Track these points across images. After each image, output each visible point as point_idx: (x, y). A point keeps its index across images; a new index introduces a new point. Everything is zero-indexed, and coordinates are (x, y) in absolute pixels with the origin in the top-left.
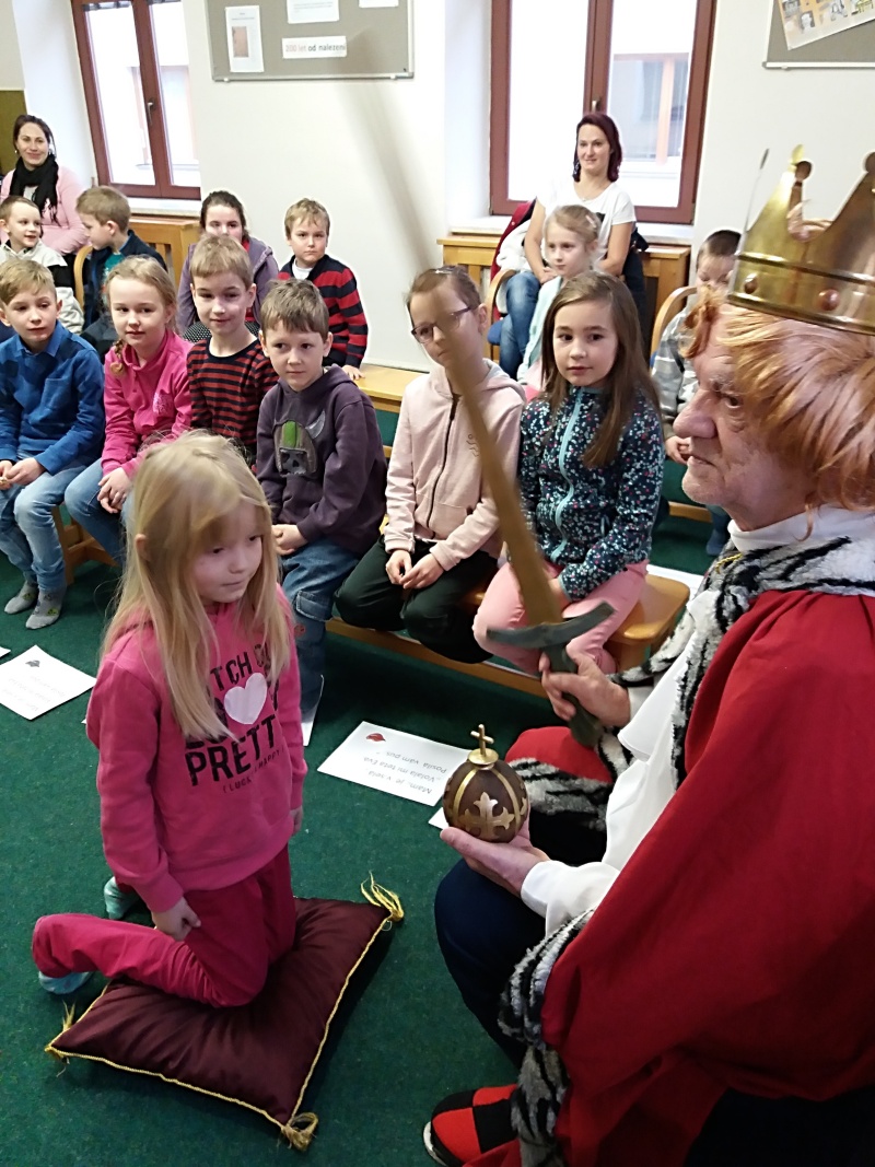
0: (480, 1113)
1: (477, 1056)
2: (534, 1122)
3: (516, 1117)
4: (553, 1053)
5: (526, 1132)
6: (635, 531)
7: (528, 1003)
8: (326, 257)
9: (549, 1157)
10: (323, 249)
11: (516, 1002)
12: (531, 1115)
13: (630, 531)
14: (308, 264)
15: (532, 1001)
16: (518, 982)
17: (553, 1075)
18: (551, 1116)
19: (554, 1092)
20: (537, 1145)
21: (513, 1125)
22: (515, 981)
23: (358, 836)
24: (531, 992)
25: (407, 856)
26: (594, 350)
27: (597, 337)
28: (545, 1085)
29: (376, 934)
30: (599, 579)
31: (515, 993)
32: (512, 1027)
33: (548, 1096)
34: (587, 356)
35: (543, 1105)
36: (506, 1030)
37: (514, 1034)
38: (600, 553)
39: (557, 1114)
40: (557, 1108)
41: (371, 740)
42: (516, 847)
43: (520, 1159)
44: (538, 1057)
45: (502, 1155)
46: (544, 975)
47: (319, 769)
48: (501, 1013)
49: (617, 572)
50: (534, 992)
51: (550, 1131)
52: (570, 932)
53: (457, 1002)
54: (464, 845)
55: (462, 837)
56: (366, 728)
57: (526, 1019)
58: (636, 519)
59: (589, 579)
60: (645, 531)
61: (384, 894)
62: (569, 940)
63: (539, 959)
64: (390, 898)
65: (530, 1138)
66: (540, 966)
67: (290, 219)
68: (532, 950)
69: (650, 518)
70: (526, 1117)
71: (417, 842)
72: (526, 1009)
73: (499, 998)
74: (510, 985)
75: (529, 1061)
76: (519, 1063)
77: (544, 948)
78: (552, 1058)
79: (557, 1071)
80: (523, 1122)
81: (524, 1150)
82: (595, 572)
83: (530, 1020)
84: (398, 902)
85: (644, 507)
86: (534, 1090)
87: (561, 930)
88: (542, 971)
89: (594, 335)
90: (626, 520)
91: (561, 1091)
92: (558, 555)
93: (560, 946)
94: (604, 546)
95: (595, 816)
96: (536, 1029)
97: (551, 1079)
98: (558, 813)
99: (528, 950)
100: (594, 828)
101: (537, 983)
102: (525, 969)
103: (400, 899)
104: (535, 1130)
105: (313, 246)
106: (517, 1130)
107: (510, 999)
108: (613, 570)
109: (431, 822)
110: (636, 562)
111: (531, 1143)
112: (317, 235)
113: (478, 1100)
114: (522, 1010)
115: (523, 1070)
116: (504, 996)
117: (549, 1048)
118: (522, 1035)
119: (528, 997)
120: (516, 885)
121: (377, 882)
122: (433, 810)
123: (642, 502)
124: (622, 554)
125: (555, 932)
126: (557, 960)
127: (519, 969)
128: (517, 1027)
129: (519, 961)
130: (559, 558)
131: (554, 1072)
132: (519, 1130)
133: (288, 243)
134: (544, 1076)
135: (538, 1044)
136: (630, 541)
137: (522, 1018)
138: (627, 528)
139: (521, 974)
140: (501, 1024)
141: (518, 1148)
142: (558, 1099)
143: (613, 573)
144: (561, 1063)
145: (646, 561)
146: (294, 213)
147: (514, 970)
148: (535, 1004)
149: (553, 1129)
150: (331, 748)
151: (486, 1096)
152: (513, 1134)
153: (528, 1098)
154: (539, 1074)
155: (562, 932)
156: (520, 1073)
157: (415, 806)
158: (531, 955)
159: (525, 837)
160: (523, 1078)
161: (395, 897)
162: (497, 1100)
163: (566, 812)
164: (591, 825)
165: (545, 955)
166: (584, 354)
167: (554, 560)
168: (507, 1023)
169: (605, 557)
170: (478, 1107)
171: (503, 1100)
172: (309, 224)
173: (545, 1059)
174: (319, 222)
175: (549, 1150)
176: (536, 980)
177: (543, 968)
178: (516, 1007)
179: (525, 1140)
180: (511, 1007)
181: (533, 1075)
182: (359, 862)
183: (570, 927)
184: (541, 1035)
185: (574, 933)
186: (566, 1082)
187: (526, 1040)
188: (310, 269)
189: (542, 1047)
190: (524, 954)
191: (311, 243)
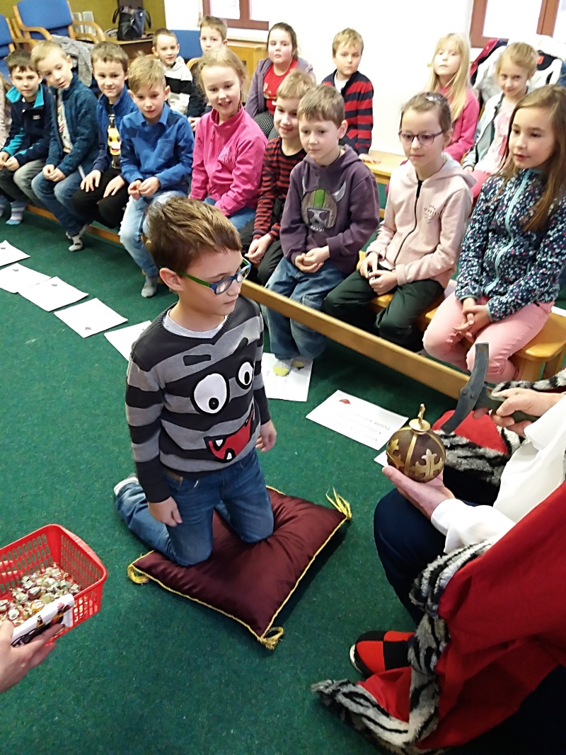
0: (388, 646)
1: (390, 611)
2: (422, 660)
3: (411, 654)
4: (443, 620)
5: (416, 665)
6: (546, 274)
7: (433, 592)
8: (358, 72)
9: (430, 682)
10: (357, 66)
11: (425, 586)
12: (421, 655)
13: (543, 274)
14: (346, 76)
15: (436, 590)
16: (429, 576)
17: (439, 633)
18: (434, 658)
19: (438, 643)
20: (422, 674)
21: (409, 658)
22: (427, 574)
23: (327, 461)
24: (436, 585)
25: (358, 478)
26: (533, 144)
27: (535, 136)
28: (433, 639)
29: (336, 530)
30: (514, 306)
31: (425, 582)
32: (419, 601)
33: (434, 646)
34: (526, 148)
35: (430, 651)
36: (414, 601)
37: (418, 606)
38: (519, 288)
39: (438, 658)
40: (439, 654)
41: (342, 403)
42: (432, 486)
43: (410, 680)
44: (431, 621)
45: (400, 674)
46: (448, 577)
47: (307, 417)
48: (412, 591)
49: (529, 303)
50: (439, 586)
51: (432, 668)
52: (471, 555)
53: (381, 574)
54: (397, 480)
55: (398, 475)
56: (339, 395)
57: (429, 600)
58: (549, 266)
59: (508, 305)
60: (554, 276)
61: (342, 502)
62: (470, 560)
63: (445, 565)
64: (344, 505)
65: (419, 669)
66: (446, 570)
67: (337, 43)
68: (441, 557)
69: (560, 268)
70: (417, 655)
71: (365, 471)
72: (430, 594)
73: (413, 582)
74: (422, 576)
75: (425, 621)
76: (417, 621)
77: (450, 559)
78: (440, 624)
79: (442, 632)
80: (415, 658)
81: (414, 674)
82: (513, 301)
83: (432, 601)
84: (349, 509)
85: (557, 258)
86: (425, 640)
87: (465, 550)
88: (447, 575)
89: (534, 133)
90: (541, 265)
91: (443, 645)
92: (490, 289)
93: (463, 562)
94: (522, 283)
95: (492, 474)
96: (435, 607)
97: (437, 635)
98: (466, 470)
99: (439, 557)
100: (490, 482)
101: (441, 581)
102: (435, 569)
103: (351, 507)
104: (423, 664)
105: (351, 63)
106: (410, 662)
107: (421, 585)
108: (527, 301)
109: (376, 460)
110: (545, 302)
111: (419, 672)
112: (354, 55)
113: (386, 638)
114: (428, 593)
115: (419, 627)
116: (416, 581)
117: (440, 618)
118: (424, 607)
119: (434, 587)
120: (428, 512)
121: (337, 493)
122: (378, 452)
123: (556, 254)
124: (535, 290)
125: (461, 550)
126: (459, 570)
127: (431, 567)
128: (422, 602)
129: (431, 562)
130: (490, 292)
131: (440, 632)
132: (412, 662)
133: (334, 60)
134: (433, 633)
135: (434, 616)
136: (542, 281)
137: (427, 598)
138: (541, 271)
139: (431, 571)
140: (411, 596)
141: (410, 672)
142: (441, 649)
143: (526, 303)
144: (446, 628)
145: (553, 303)
146: (340, 38)
147: (426, 567)
148: (437, 593)
149: (434, 667)
150: (316, 405)
151: (392, 636)
152: (408, 664)
153: (420, 645)
154: (430, 631)
155: (465, 552)
156: (417, 628)
157: (366, 448)
158: (440, 561)
159: (440, 479)
160: (419, 633)
161: (348, 505)
162: (400, 640)
163: (471, 470)
164: (488, 479)
165: (451, 564)
166: (524, 146)
167: (487, 293)
168: (416, 598)
169: (522, 291)
170: (387, 642)
171: (404, 641)
172: (350, 46)
173: (435, 623)
174: (357, 45)
175: (430, 678)
176: (441, 579)
177: (448, 573)
178: (424, 591)
179: (415, 669)
180: (420, 591)
181: (426, 631)
182: (326, 477)
183: (472, 551)
184: (438, 611)
185: (474, 556)
186: (447, 640)
187: (426, 611)
188: (347, 80)
189: (436, 618)
190: (435, 558)
191: (350, 60)
